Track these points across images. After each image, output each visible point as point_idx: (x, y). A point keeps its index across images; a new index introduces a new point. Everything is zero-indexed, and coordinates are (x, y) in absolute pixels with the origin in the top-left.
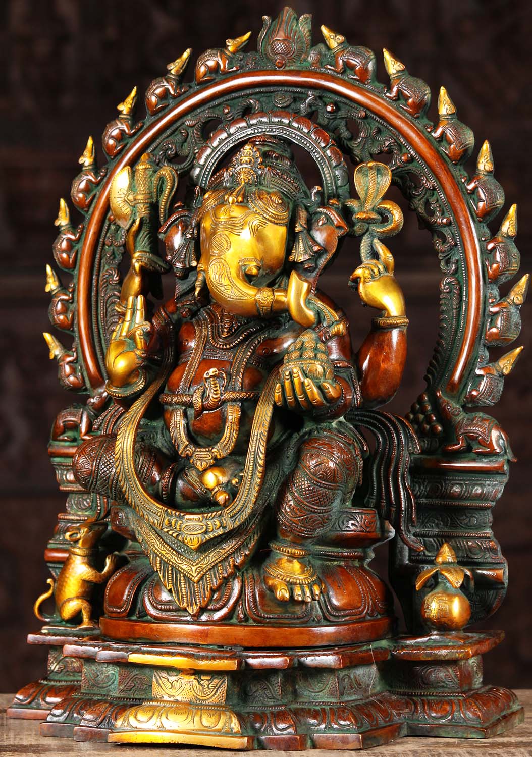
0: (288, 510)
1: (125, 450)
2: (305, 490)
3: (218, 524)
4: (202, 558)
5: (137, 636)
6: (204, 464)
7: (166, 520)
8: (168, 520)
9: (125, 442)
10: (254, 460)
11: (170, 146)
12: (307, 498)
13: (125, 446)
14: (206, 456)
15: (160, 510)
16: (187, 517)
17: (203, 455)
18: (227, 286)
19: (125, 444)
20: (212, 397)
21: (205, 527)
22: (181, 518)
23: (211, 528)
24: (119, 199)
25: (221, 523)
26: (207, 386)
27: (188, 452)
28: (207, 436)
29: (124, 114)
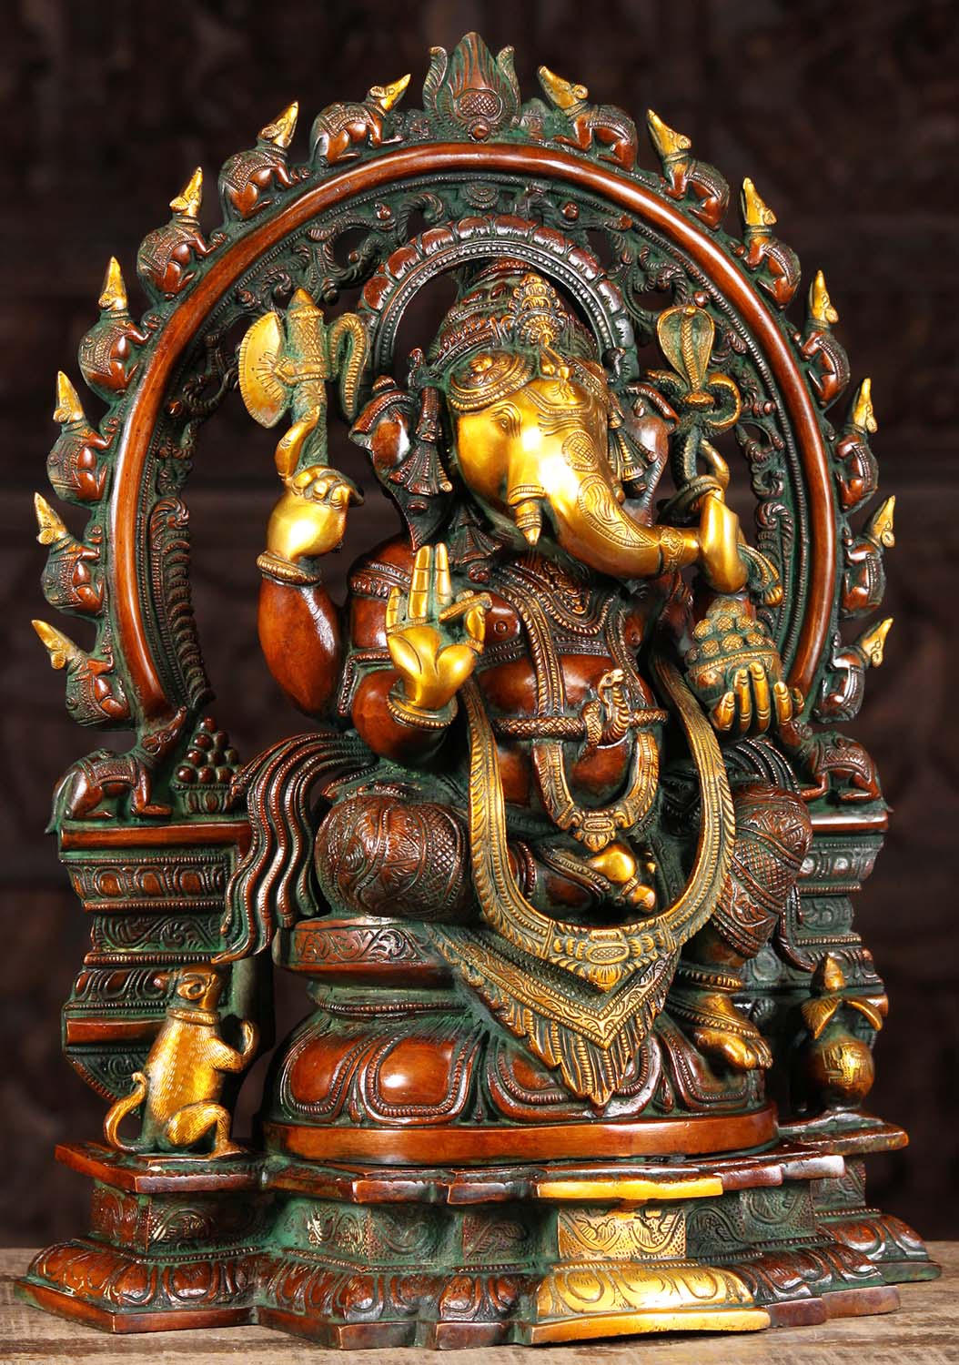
0: (740, 911)
1: (493, 819)
2: (772, 875)
3: (651, 941)
4: (611, 1005)
5: (492, 1154)
6: (602, 839)
7: (557, 941)
8: (560, 941)
9: (493, 806)
10: (720, 827)
11: (282, 275)
12: (773, 888)
13: (493, 814)
14: (604, 824)
15: (546, 926)
16: (595, 933)
17: (601, 822)
18: (621, 525)
19: (493, 810)
20: (620, 719)
21: (628, 949)
22: (581, 935)
23: (639, 949)
24: (262, 372)
25: (657, 941)
26: (606, 701)
27: (574, 819)
28: (595, 789)
29: (190, 217)
